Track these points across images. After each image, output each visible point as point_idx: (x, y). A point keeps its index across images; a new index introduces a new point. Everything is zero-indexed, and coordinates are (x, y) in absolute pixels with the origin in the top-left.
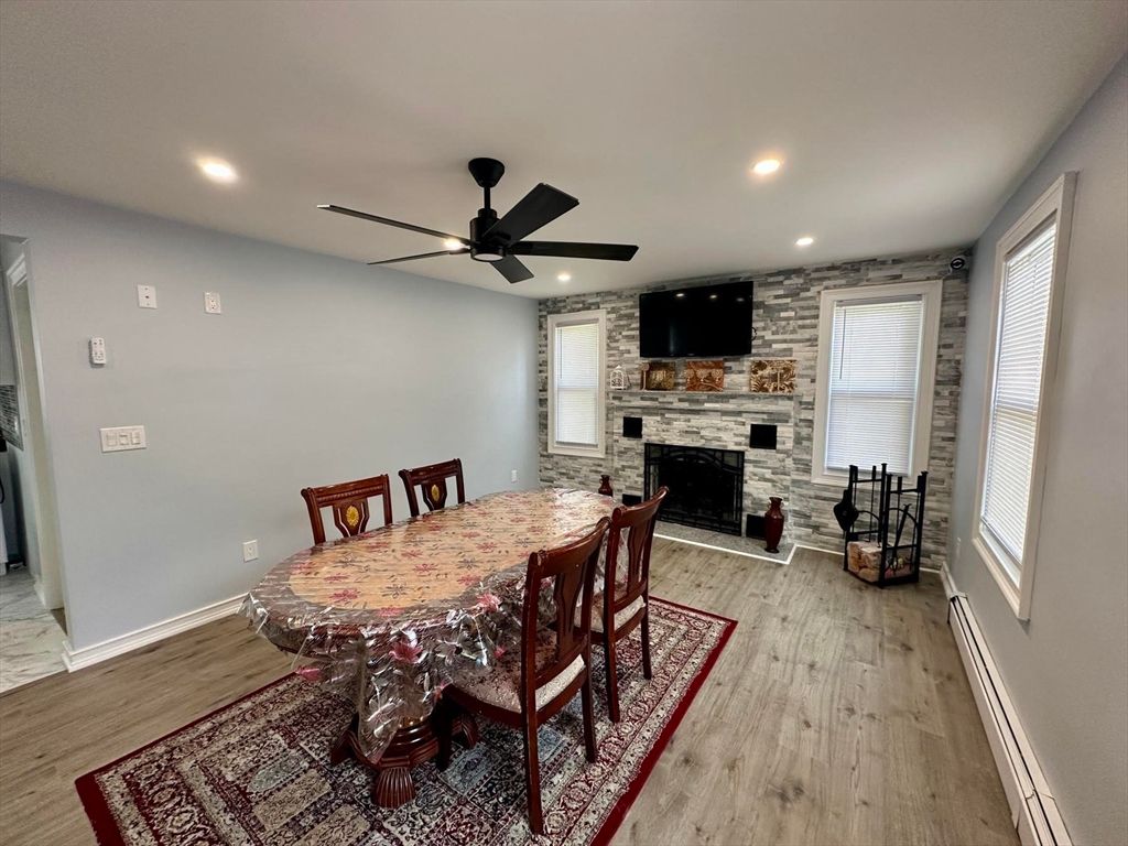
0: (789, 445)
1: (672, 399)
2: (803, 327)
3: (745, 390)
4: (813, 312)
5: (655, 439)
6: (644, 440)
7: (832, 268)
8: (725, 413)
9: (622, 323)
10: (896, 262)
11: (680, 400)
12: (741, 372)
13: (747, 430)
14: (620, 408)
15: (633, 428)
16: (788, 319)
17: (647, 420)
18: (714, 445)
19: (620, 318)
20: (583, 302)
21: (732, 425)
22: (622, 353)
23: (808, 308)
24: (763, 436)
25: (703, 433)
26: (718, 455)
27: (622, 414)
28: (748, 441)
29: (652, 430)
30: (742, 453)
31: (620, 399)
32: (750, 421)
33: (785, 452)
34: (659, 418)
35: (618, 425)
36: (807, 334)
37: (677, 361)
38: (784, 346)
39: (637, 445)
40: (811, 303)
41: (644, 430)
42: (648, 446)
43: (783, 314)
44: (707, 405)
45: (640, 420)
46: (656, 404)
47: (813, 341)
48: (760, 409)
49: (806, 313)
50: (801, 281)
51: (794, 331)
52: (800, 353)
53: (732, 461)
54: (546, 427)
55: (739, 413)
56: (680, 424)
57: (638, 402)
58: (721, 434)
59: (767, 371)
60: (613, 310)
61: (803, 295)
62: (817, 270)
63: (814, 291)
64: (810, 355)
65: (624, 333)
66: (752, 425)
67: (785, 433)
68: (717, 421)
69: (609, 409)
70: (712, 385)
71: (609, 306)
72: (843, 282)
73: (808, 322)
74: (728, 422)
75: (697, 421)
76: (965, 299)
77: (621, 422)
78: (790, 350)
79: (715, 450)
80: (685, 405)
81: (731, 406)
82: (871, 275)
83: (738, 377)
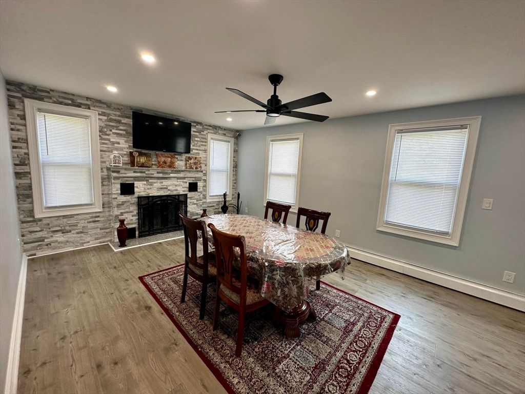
0: (201, 190)
2: (202, 145)
3: (184, 168)
4: (205, 140)
5: (143, 194)
6: (136, 195)
7: (210, 126)
8: (178, 178)
9: (111, 124)
10: (225, 130)
11: (158, 173)
12: (182, 160)
13: (187, 185)
15: (127, 189)
16: (197, 141)
17: (136, 184)
18: (175, 193)
19: (111, 120)
20: (72, 101)
21: (182, 183)
22: (113, 143)
23: (204, 138)
24: (193, 187)
25: (169, 188)
26: (177, 197)
27: (120, 181)
28: (188, 190)
29: (141, 189)
30: (186, 195)
31: (118, 172)
32: (189, 181)
33: (201, 192)
34: (145, 183)
35: (116, 188)
36: (203, 148)
38: (197, 151)
39: (132, 199)
40: (204, 137)
41: (136, 190)
42: (139, 198)
43: (196, 139)
44: (172, 175)
45: (133, 184)
46: (144, 175)
47: (205, 151)
48: (192, 176)
49: (203, 140)
50: (201, 127)
51: (199, 146)
52: (202, 155)
53: (182, 199)
55: (184, 178)
56: (157, 185)
57: (131, 174)
58: (177, 188)
59: (192, 161)
60: (103, 114)
61: (202, 133)
62: (206, 125)
63: (205, 132)
64: (205, 156)
65: (113, 131)
66: (189, 183)
67: (200, 184)
68: (175, 182)
69: (105, 179)
70: (171, 165)
71: (101, 110)
72: (212, 132)
73: (204, 143)
74: (180, 182)
75: (166, 183)
76: (238, 147)
77: (119, 186)
78: (199, 153)
79: (175, 195)
80: (161, 175)
81: (181, 175)
83: (180, 163)
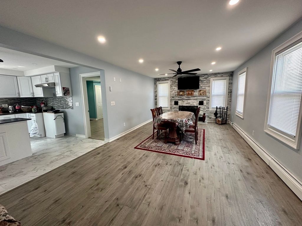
0: (206, 104)
1: (184, 97)
2: (207, 84)
3: (198, 95)
4: (209, 81)
5: (181, 105)
6: (179, 105)
7: (212, 74)
8: (194, 99)
9: (174, 83)
10: (222, 73)
11: (186, 97)
12: (197, 92)
13: (198, 102)
14: (174, 100)
15: (176, 103)
16: (205, 83)
17: (179, 101)
18: (192, 105)
19: (173, 82)
20: (165, 79)
21: (196, 101)
22: (173, 89)
23: (208, 81)
24: (201, 103)
25: (190, 103)
26: (193, 107)
27: (174, 101)
28: (198, 104)
29: (180, 103)
30: (198, 106)
31: (174, 98)
32: (199, 100)
33: (205, 106)
34: (181, 101)
35: (173, 103)
36: (208, 85)
37: (185, 90)
38: (204, 87)
39: (177, 106)
40: (209, 80)
41: (179, 103)
42: (179, 106)
43: (204, 82)
44: (191, 98)
45: (178, 102)
46: (181, 98)
47: (209, 86)
48: (200, 98)
49: (208, 82)
50: (207, 76)
51: (206, 85)
52: (207, 88)
53: (196, 108)
54: (157, 104)
55: (197, 99)
56: (186, 102)
57: (177, 98)
58: (193, 103)
59: (202, 92)
60: (171, 81)
61: (207, 78)
62: (210, 74)
63: (209, 78)
64: (209, 89)
65: (174, 85)
67: (205, 102)
68: (193, 101)
69: (171, 100)
70: (192, 94)
71: (171, 80)
72: (214, 76)
73: (208, 83)
74: (195, 101)
75: (189, 101)
76: (232, 80)
77: (174, 102)
78: (205, 88)
79: (193, 106)
80: (187, 98)
81: (195, 98)
82: (218, 75)
83: (196, 93)
